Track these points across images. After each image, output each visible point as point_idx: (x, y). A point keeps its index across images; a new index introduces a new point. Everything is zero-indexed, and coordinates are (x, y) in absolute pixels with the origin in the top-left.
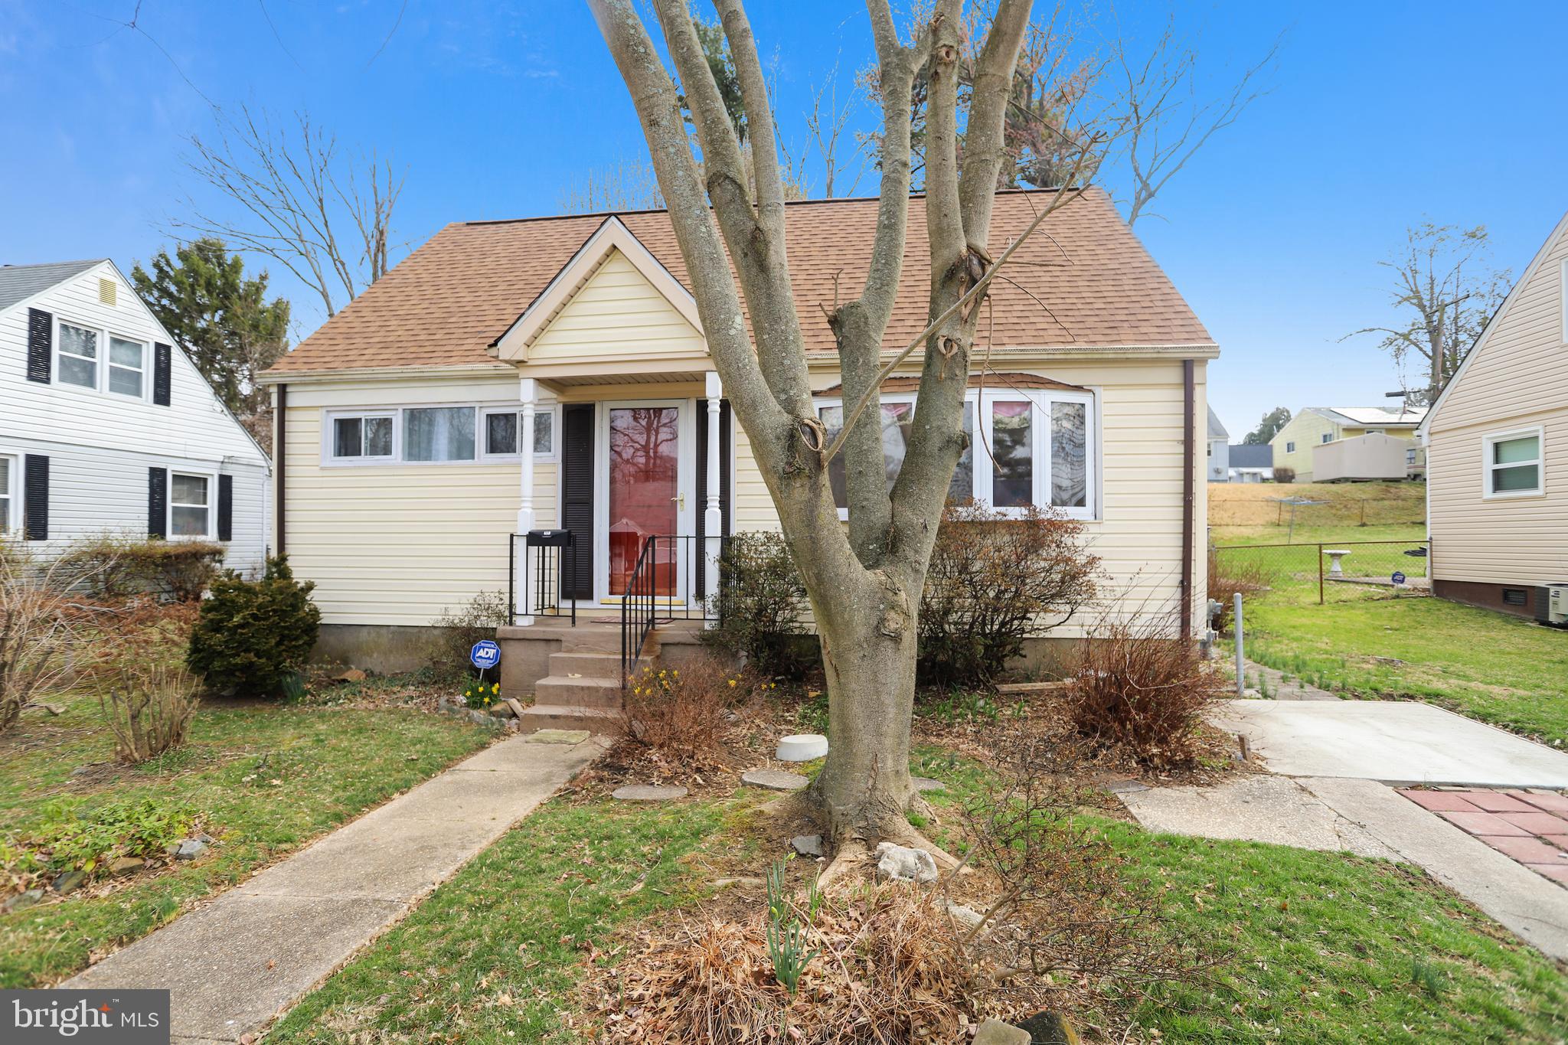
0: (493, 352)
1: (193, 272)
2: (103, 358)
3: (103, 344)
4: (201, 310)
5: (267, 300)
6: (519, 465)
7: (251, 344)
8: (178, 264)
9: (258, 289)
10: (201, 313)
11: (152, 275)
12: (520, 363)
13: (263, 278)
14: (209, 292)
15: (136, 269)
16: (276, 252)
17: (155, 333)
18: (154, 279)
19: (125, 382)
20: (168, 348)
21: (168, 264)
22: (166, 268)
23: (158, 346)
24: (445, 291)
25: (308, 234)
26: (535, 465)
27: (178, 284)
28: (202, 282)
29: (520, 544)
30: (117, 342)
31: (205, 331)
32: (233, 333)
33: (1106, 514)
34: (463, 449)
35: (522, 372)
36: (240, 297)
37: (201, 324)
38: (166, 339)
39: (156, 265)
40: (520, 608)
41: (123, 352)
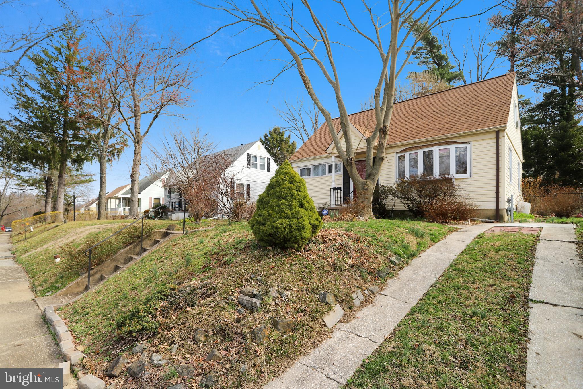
0: (326, 152)
1: (272, 137)
2: (259, 162)
3: (258, 159)
4: (275, 147)
5: (291, 142)
6: (332, 176)
7: (287, 156)
8: (269, 136)
9: (289, 139)
10: (275, 148)
11: (263, 139)
12: (332, 153)
13: (289, 136)
14: (277, 142)
15: (260, 139)
16: (292, 131)
17: (267, 155)
18: (264, 141)
19: (262, 167)
20: (270, 158)
21: (267, 136)
22: (267, 137)
23: (268, 158)
24: (323, 138)
25: (299, 125)
26: (335, 175)
27: (269, 141)
28: (275, 140)
29: (332, 190)
30: (261, 158)
31: (276, 153)
32: (282, 153)
33: (473, 176)
34: (324, 173)
35: (332, 155)
36: (284, 143)
37: (275, 151)
38: (269, 156)
39: (265, 137)
40: (332, 204)
41: (262, 160)
